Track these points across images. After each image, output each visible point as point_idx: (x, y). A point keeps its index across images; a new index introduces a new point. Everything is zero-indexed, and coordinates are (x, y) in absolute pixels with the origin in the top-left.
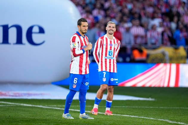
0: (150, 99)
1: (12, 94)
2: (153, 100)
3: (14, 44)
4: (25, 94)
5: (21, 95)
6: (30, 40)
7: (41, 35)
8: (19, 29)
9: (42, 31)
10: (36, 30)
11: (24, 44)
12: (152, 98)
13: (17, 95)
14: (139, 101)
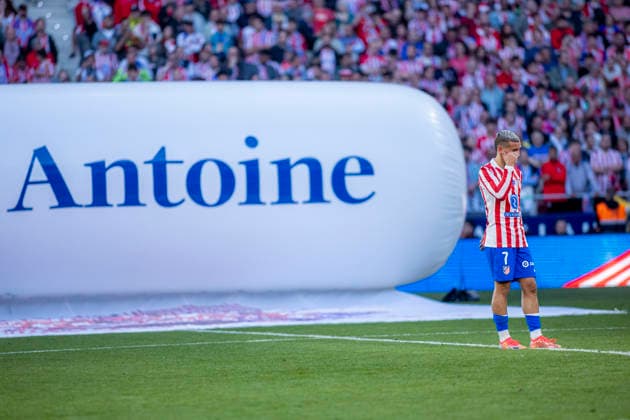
0: (617, 312)
1: (300, 317)
2: (623, 312)
3: (305, 202)
4: (330, 315)
5: (321, 317)
6: (342, 193)
7: (366, 178)
8: (314, 167)
9: (366, 168)
10: (353, 166)
11: (328, 202)
12: (620, 309)
13: (312, 317)
14: (590, 315)
